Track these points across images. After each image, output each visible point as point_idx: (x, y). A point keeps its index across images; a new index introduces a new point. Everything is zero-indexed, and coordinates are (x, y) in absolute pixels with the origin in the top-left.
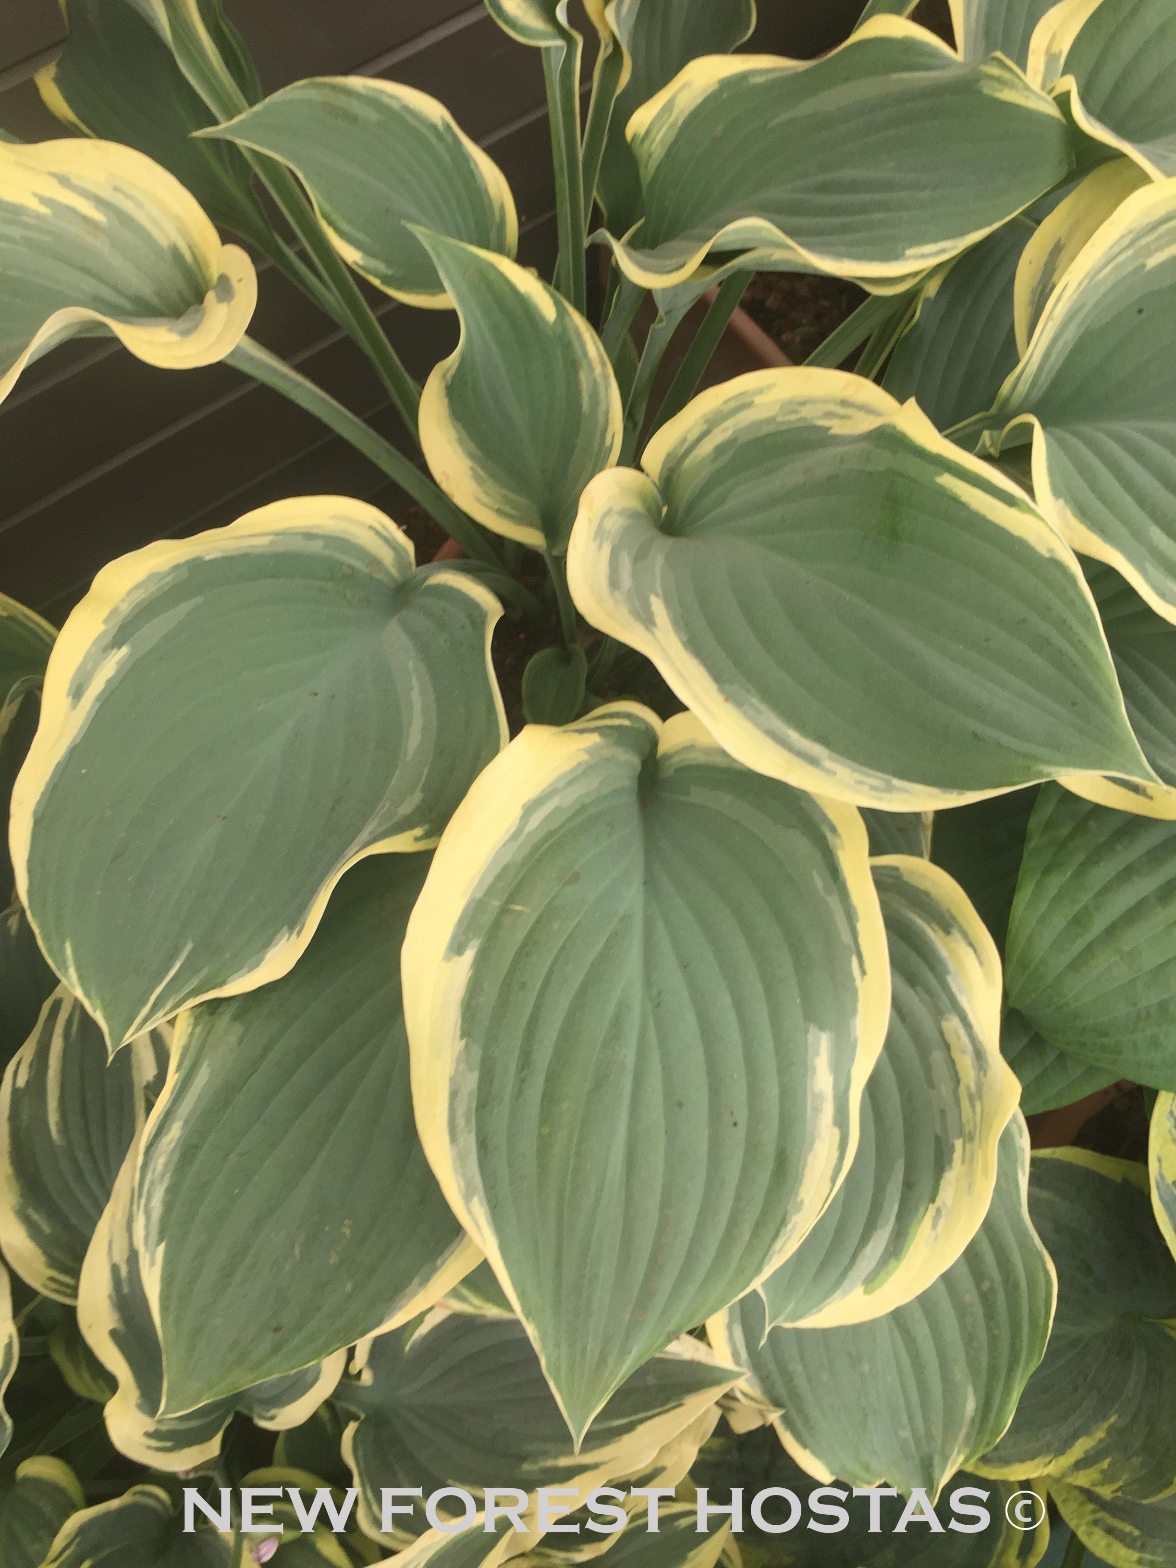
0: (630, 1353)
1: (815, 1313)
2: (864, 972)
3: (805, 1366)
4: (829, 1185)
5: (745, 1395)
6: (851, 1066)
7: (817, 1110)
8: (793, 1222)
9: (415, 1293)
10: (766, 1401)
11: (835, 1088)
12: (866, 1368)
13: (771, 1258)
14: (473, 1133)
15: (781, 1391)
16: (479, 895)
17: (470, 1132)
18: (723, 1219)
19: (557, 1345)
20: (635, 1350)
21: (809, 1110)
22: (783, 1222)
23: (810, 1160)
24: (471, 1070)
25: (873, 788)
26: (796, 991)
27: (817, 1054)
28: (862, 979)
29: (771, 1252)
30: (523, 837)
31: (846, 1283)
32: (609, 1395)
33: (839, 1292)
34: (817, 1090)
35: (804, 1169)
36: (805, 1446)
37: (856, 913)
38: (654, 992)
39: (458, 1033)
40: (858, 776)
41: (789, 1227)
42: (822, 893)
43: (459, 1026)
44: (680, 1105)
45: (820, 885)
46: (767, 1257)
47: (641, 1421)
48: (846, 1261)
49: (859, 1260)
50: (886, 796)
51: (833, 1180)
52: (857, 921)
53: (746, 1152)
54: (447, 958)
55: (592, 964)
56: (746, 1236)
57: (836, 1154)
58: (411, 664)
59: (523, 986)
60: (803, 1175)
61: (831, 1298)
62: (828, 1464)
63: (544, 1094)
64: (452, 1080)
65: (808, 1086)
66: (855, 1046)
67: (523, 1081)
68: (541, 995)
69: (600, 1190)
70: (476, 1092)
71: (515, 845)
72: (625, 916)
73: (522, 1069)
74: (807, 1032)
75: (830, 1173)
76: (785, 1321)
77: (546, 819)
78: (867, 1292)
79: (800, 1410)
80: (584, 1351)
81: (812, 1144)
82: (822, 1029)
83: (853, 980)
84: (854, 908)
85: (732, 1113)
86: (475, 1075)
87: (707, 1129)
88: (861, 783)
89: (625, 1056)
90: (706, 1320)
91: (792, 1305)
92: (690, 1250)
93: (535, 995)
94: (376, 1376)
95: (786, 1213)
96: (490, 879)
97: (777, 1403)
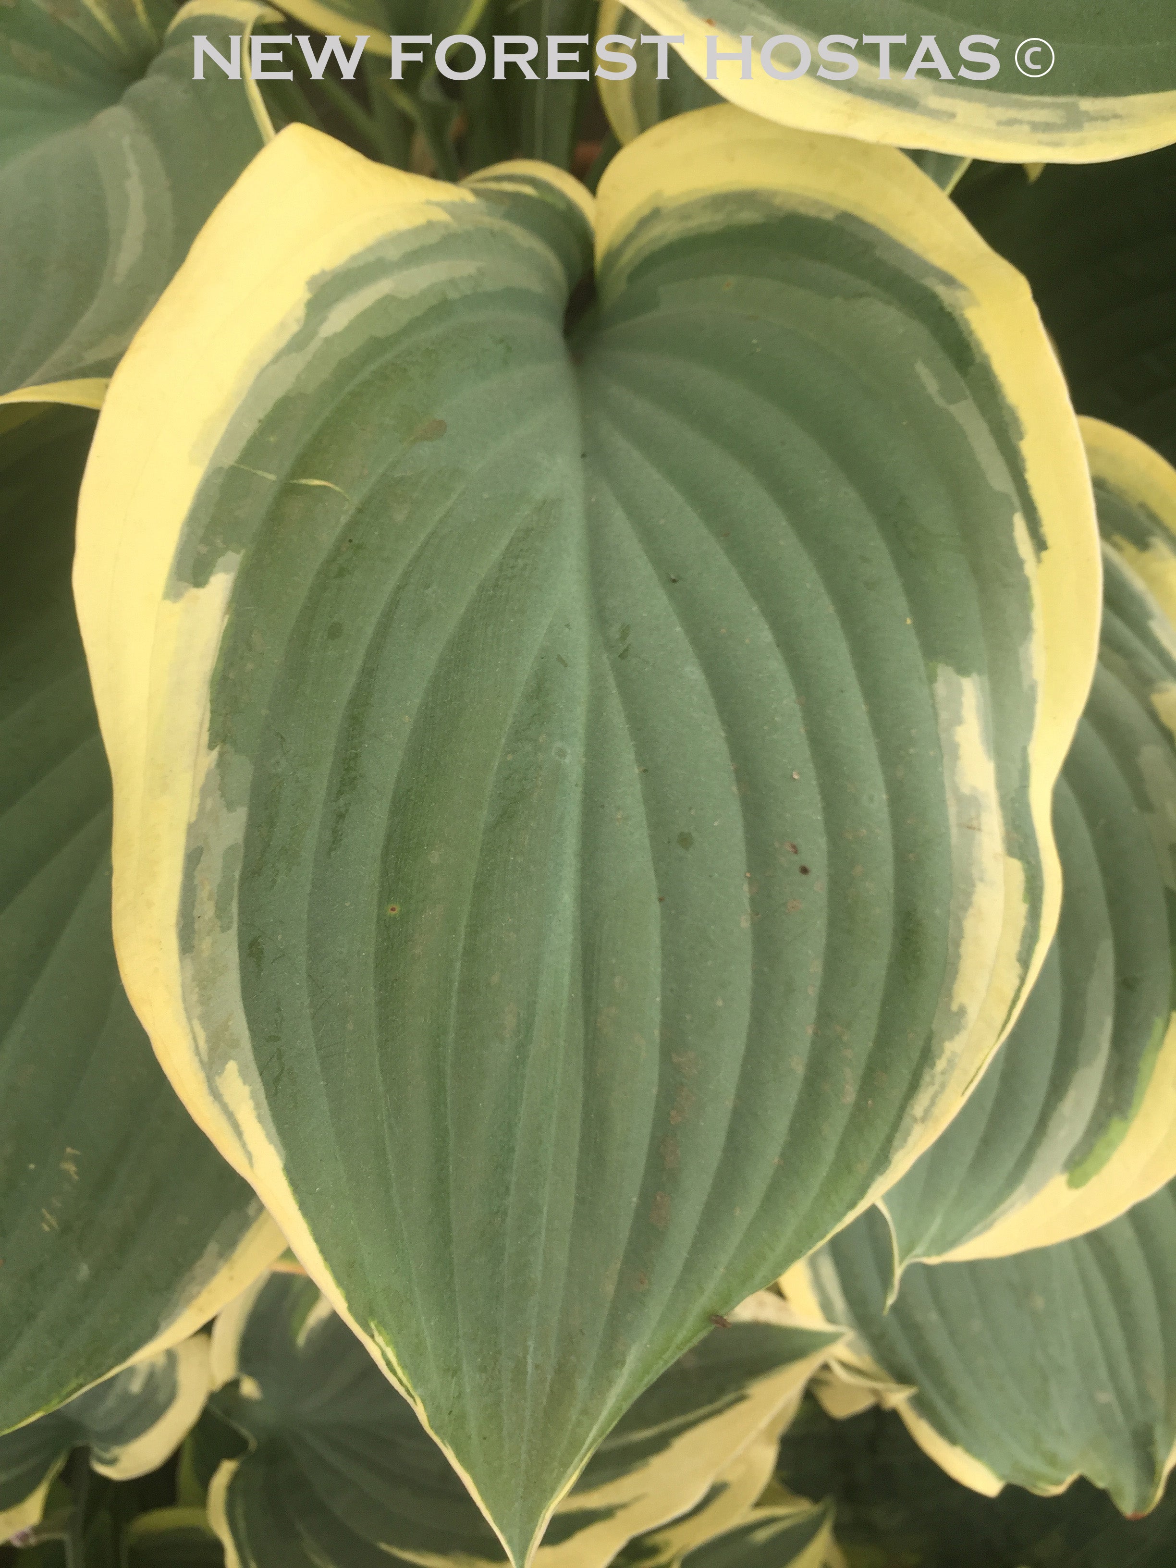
0: (623, 1363)
1: (980, 1232)
2: (1040, 545)
3: (943, 1312)
4: (1017, 969)
5: (845, 1365)
6: (1028, 740)
7: (971, 828)
8: (947, 1054)
9: (213, 1272)
10: (883, 1373)
11: (1001, 785)
12: (1039, 1302)
13: (908, 1133)
14: (233, 932)
15: (906, 1355)
16: (230, 460)
17: (225, 929)
18: (798, 1065)
19: (453, 1371)
20: (633, 1358)
21: (954, 831)
22: (927, 1056)
23: (969, 924)
24: (230, 806)
25: (1037, 127)
26: (901, 603)
27: (958, 720)
28: (1039, 560)
29: (906, 1120)
30: (315, 344)
31: (1033, 1172)
32: (582, 1460)
33: (1021, 1189)
34: (965, 790)
35: (957, 945)
36: (952, 1439)
37: (1016, 420)
38: (614, 632)
39: (205, 737)
40: (1001, 113)
41: (941, 1064)
42: (940, 401)
43: (207, 724)
44: (685, 840)
45: (932, 386)
46: (898, 1135)
47: (679, 1431)
48: (1028, 1129)
49: (1052, 1124)
50: (1070, 136)
51: (1025, 961)
52: (1021, 436)
53: (833, 924)
54: (173, 593)
55: (481, 588)
56: (850, 1095)
57: (1022, 909)
58: (126, 141)
59: (335, 632)
60: (958, 956)
61: (1008, 1202)
62: (993, 1465)
63: (389, 838)
64: (192, 830)
65: (947, 784)
66: (1030, 701)
67: (341, 816)
68: (376, 649)
69: (526, 1027)
70: (242, 850)
71: (299, 361)
72: (544, 502)
73: (340, 793)
74: (932, 679)
75: (1014, 946)
76: (927, 1254)
77: (365, 316)
78: (1073, 1184)
79: (940, 1382)
80: (519, 1370)
81: (968, 894)
82: (963, 670)
83: (1020, 564)
84: (1012, 412)
85: (796, 850)
86: (241, 814)
87: (746, 888)
88: (1011, 122)
89: (562, 753)
90: (780, 1275)
91: (938, 1221)
92: (732, 1133)
93: (362, 652)
94: (263, 1385)
95: (929, 1038)
96: (250, 427)
97: (902, 1378)
